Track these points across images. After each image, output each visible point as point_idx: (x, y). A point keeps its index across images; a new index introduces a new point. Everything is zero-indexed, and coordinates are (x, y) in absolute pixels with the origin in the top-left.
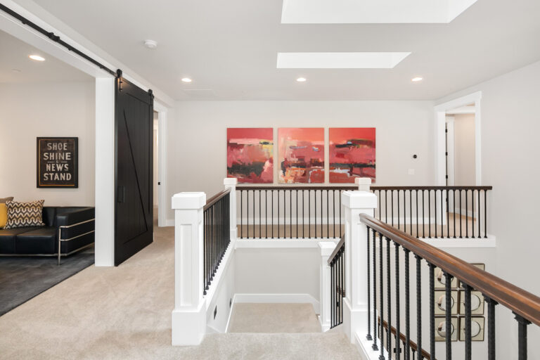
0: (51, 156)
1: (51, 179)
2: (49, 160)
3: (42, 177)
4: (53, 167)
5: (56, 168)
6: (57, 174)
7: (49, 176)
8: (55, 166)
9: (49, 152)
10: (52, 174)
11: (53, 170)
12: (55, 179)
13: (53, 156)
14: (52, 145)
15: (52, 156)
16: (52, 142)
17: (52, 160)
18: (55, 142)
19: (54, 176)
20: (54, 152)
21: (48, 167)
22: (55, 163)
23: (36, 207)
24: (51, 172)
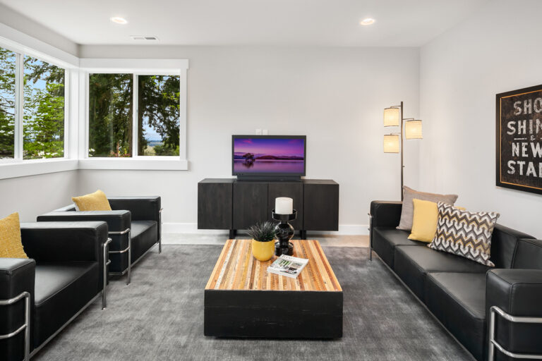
0: (520, 127)
1: (521, 173)
2: (516, 135)
3: (506, 168)
4: (524, 149)
5: (529, 151)
6: (531, 164)
7: (517, 167)
8: (529, 147)
9: (516, 119)
10: (521, 163)
11: (524, 155)
12: (528, 173)
13: (524, 127)
14: (522, 106)
15: (522, 126)
16: (522, 99)
17: (522, 136)
18: (527, 98)
19: (525, 168)
20: (527, 117)
21: (515, 149)
22: (529, 141)
23: (479, 225)
24: (521, 158)
